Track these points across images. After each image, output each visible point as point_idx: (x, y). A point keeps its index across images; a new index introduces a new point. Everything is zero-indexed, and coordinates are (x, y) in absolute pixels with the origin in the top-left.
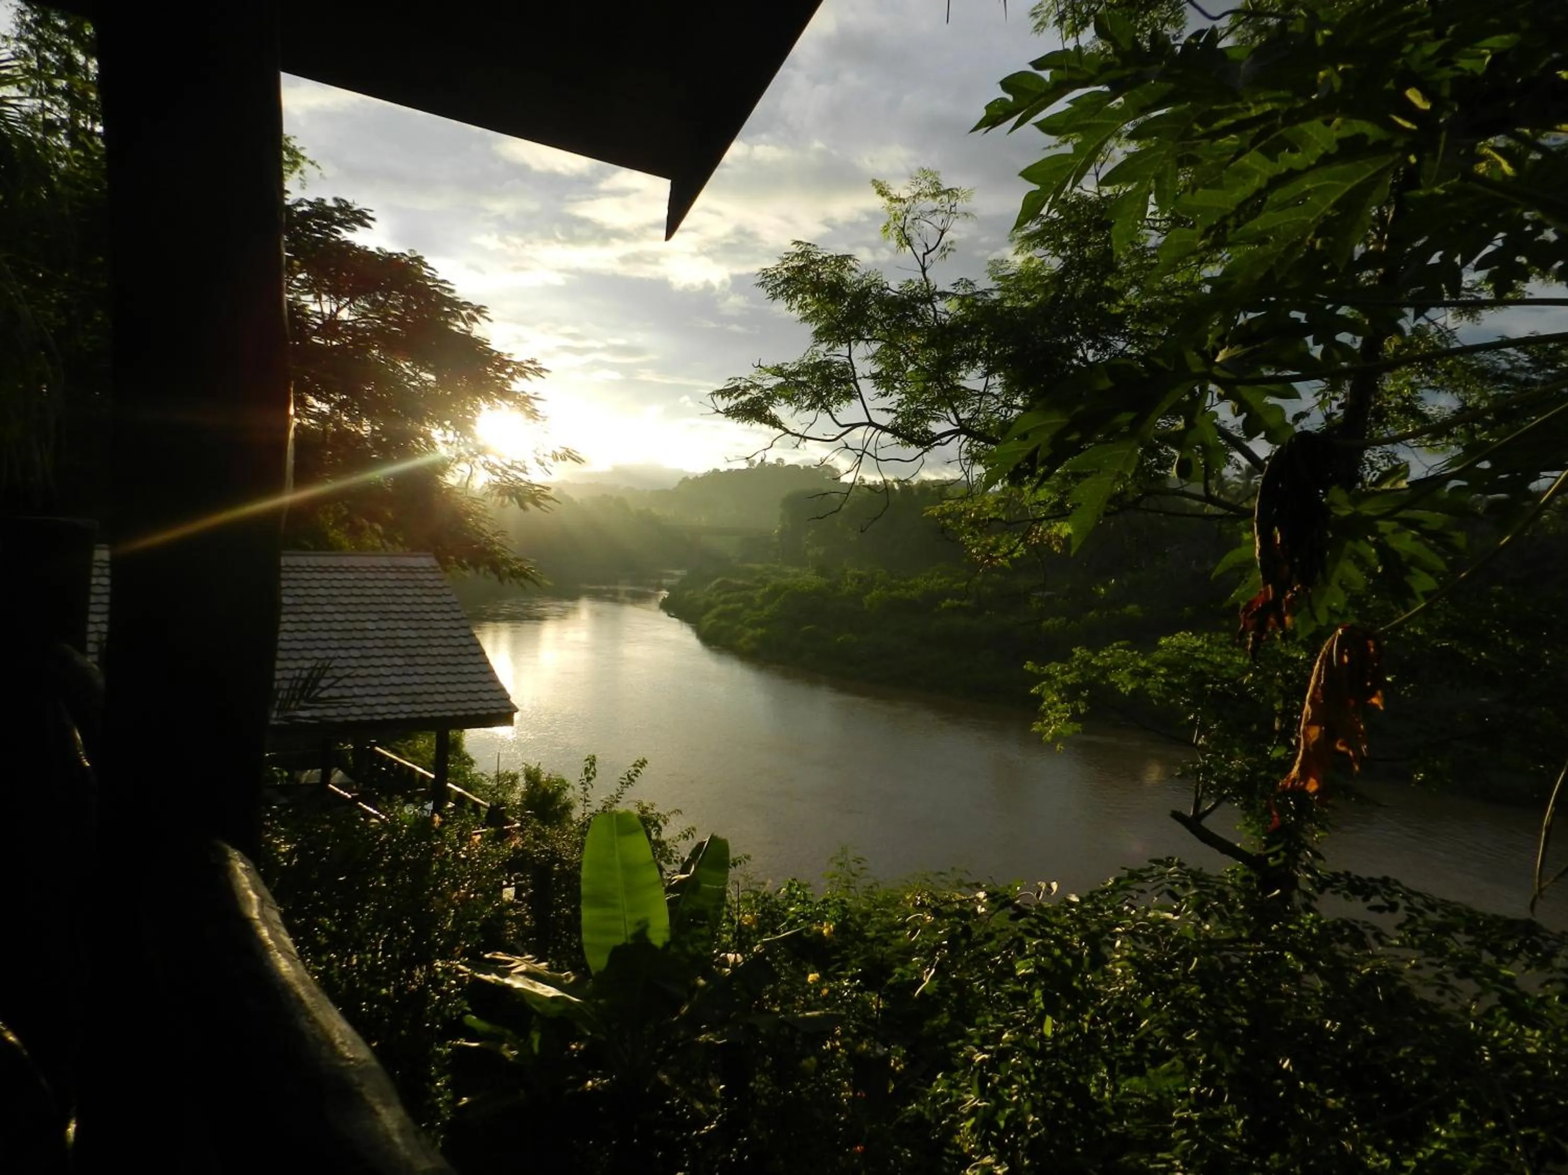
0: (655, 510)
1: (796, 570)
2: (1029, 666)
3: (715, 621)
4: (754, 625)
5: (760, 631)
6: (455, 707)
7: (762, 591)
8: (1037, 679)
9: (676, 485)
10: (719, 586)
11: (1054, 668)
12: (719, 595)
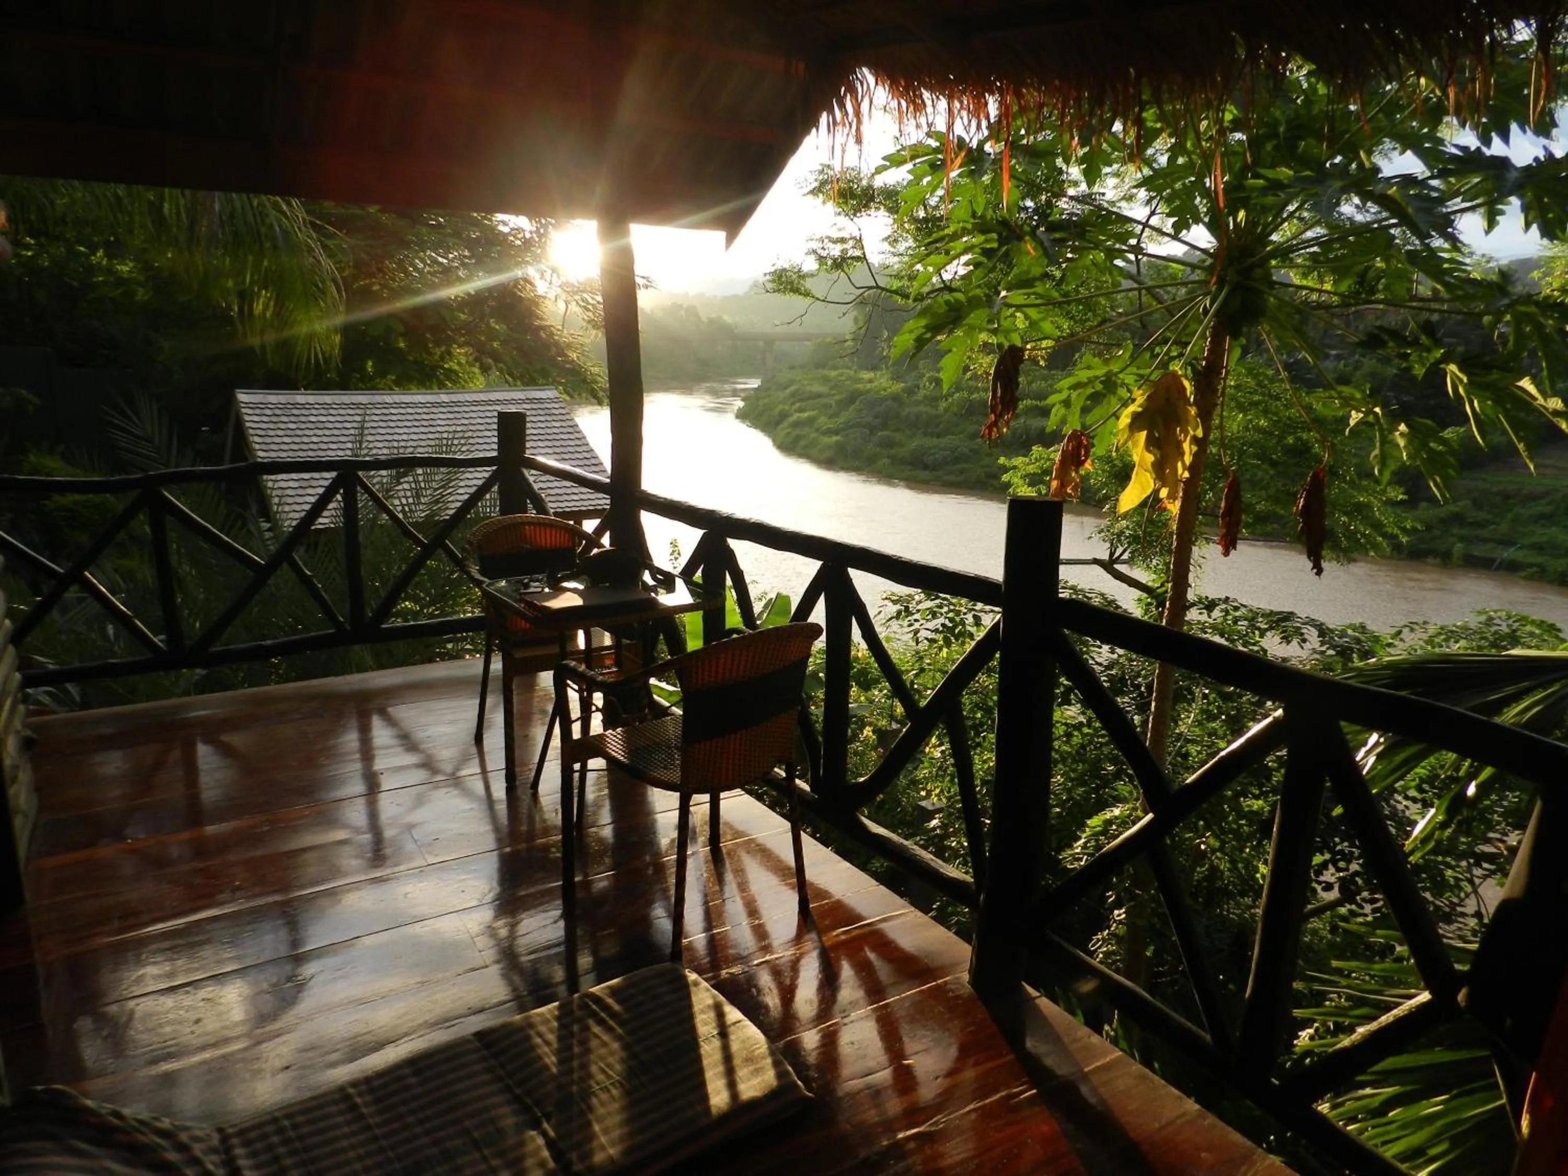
0: (727, 318)
1: (871, 375)
2: (1002, 460)
3: (789, 430)
4: (830, 432)
5: (835, 438)
6: (586, 503)
7: (837, 397)
8: (1005, 470)
9: (746, 289)
10: (793, 395)
11: (1018, 461)
12: (793, 404)
